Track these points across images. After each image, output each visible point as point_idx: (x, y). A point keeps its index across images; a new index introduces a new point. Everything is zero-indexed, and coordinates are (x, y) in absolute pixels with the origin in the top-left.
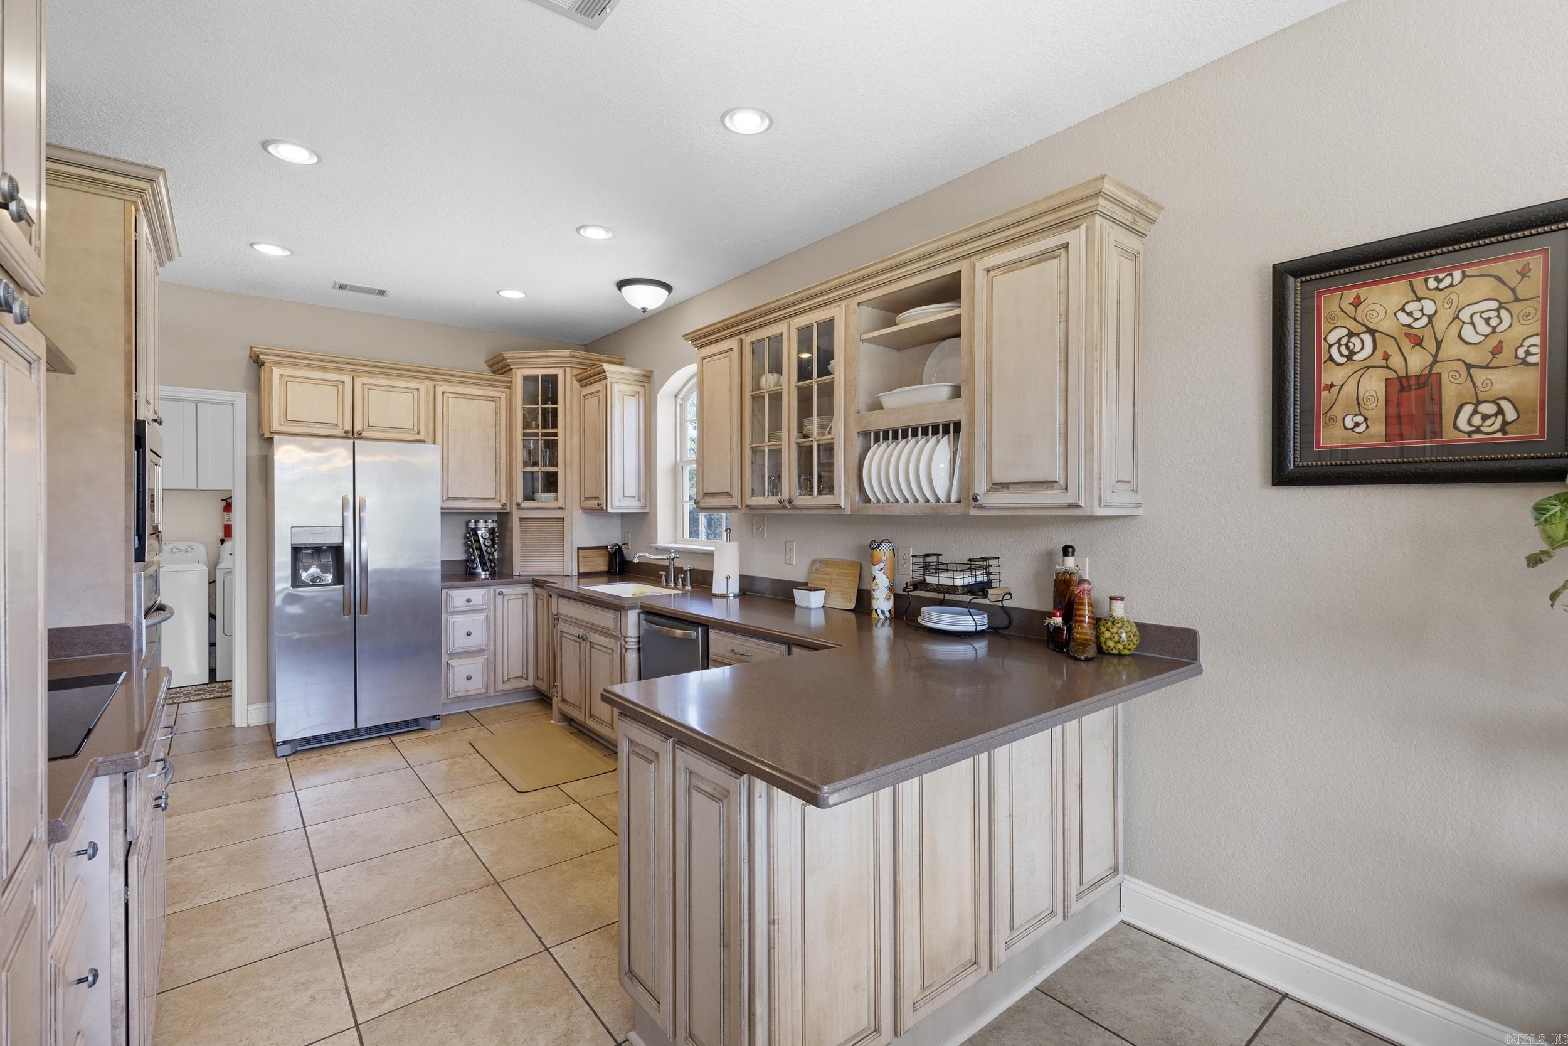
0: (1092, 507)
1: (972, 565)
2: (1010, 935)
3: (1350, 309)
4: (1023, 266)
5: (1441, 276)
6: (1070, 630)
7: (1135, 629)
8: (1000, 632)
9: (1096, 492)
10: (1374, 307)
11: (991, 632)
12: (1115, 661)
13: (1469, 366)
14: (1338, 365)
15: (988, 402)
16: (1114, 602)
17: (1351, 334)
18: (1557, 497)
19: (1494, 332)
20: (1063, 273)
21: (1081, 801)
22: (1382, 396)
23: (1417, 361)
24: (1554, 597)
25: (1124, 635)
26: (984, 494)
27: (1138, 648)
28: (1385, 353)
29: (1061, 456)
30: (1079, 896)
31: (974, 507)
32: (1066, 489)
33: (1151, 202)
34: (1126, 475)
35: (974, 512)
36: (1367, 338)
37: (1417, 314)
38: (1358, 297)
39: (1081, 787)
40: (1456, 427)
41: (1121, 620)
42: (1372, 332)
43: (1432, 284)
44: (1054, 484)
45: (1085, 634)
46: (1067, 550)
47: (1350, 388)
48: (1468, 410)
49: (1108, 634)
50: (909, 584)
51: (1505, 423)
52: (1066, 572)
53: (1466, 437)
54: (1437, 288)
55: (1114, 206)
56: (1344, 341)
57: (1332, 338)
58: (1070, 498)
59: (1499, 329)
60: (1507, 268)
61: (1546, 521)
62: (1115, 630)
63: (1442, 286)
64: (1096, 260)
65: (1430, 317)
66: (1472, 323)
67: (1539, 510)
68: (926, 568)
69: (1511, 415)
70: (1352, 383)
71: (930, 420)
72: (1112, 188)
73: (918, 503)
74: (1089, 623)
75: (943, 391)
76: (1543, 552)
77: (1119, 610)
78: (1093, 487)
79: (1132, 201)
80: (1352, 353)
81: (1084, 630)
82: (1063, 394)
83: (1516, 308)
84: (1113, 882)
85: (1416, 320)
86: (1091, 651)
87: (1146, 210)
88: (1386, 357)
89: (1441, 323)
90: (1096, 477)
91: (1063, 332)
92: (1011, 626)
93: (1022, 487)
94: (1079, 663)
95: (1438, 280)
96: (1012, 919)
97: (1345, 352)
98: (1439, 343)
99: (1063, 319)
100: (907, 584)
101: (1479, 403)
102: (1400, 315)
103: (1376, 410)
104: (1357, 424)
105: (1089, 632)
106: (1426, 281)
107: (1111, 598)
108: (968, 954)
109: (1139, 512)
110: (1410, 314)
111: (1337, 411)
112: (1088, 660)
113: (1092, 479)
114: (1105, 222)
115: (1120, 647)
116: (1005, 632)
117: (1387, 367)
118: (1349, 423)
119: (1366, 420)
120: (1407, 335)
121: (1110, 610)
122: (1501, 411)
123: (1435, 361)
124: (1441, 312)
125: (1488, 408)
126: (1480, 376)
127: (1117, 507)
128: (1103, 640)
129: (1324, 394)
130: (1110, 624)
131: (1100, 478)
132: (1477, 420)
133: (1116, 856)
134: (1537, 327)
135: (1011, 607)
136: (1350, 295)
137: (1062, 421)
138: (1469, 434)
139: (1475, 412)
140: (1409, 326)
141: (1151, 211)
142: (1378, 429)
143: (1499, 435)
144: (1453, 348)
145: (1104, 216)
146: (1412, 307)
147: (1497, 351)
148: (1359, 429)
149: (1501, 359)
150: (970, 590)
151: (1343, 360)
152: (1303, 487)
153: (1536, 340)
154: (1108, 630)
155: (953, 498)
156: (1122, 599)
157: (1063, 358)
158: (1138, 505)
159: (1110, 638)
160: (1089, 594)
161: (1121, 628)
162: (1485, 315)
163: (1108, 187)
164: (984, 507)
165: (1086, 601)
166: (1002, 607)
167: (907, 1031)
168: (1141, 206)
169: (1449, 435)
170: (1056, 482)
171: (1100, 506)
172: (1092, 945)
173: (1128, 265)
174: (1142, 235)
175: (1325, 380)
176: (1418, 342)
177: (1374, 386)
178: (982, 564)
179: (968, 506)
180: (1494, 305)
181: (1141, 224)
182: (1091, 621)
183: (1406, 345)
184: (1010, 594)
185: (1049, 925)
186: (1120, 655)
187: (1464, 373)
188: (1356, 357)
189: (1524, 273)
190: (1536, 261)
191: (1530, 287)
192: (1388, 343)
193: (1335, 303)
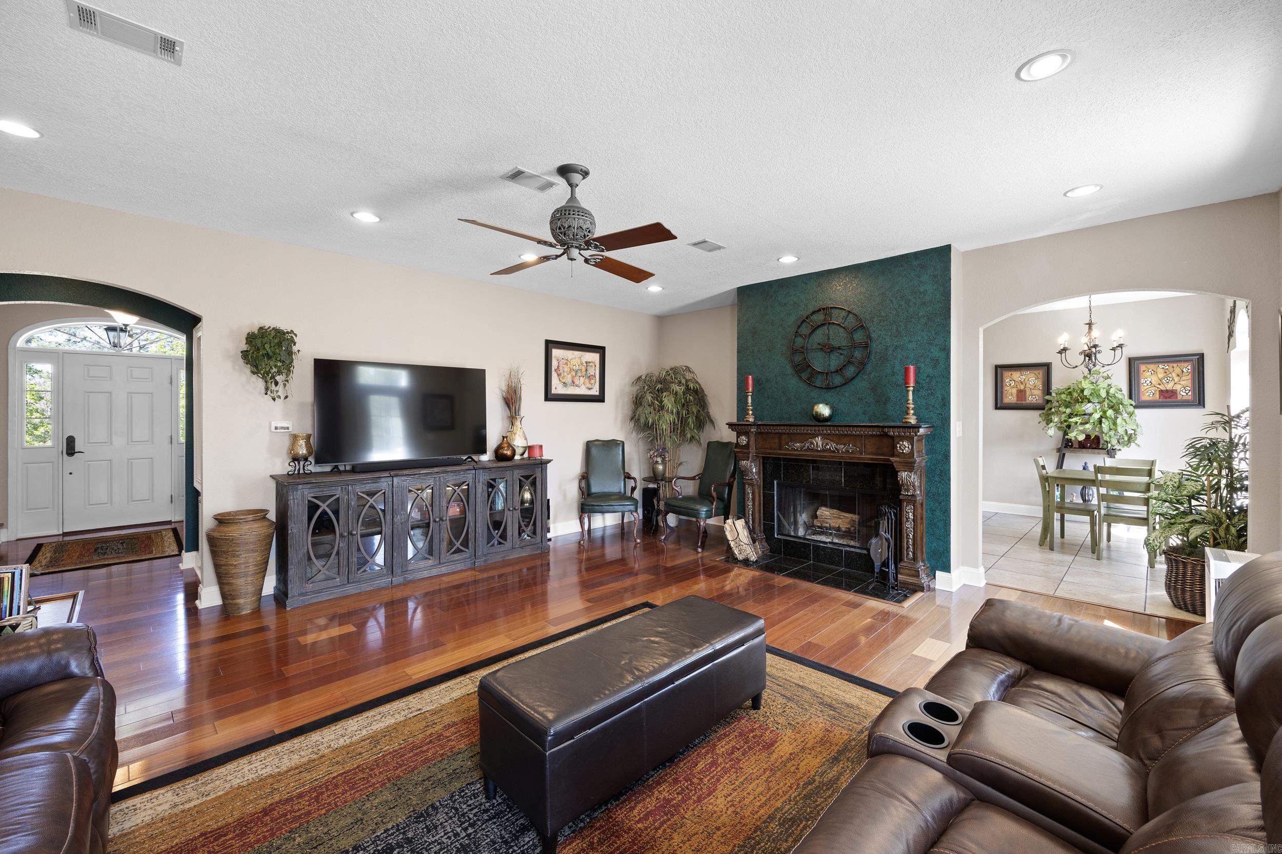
3: (1009, 376)
10: (1014, 376)
17: (1011, 380)
18: (1042, 413)
19: (1035, 384)
22: (1016, 393)
23: (1022, 387)
24: (1043, 429)
28: (1016, 385)
38: (1012, 373)
42: (1014, 381)
43: (1025, 373)
47: (1010, 391)
48: (1031, 397)
51: (1037, 400)
56: (1009, 382)
57: (1007, 381)
60: (1036, 372)
61: (1041, 417)
63: (1027, 374)
65: (1024, 380)
66: (1032, 381)
76: (1040, 421)
83: (1038, 379)
85: (1022, 379)
89: (1027, 381)
97: (1009, 384)
98: (1026, 384)
102: (1019, 378)
103: (1015, 395)
104: (1012, 399)
111: (1008, 395)
117: (1017, 388)
118: (1010, 398)
120: (1020, 382)
122: (1036, 397)
123: (1025, 388)
124: (1026, 378)
125: (1034, 397)
126: (1033, 392)
129: (1005, 392)
132: (1032, 399)
134: (1041, 384)
136: (1010, 373)
138: (1031, 401)
140: (1020, 380)
142: (1015, 399)
143: (1036, 402)
144: (1028, 385)
146: (1022, 377)
147: (1035, 387)
149: (1036, 388)
151: (1008, 386)
152: (1001, 410)
153: (1041, 386)
162: (1034, 380)
169: (1028, 401)
175: (1006, 389)
176: (1022, 383)
177: (1014, 391)
180: (1035, 378)
183: (1020, 384)
187: (1030, 390)
188: (1011, 385)
189: (1039, 374)
190: (1041, 372)
191: (1040, 376)
192: (1017, 383)
193: (1007, 374)
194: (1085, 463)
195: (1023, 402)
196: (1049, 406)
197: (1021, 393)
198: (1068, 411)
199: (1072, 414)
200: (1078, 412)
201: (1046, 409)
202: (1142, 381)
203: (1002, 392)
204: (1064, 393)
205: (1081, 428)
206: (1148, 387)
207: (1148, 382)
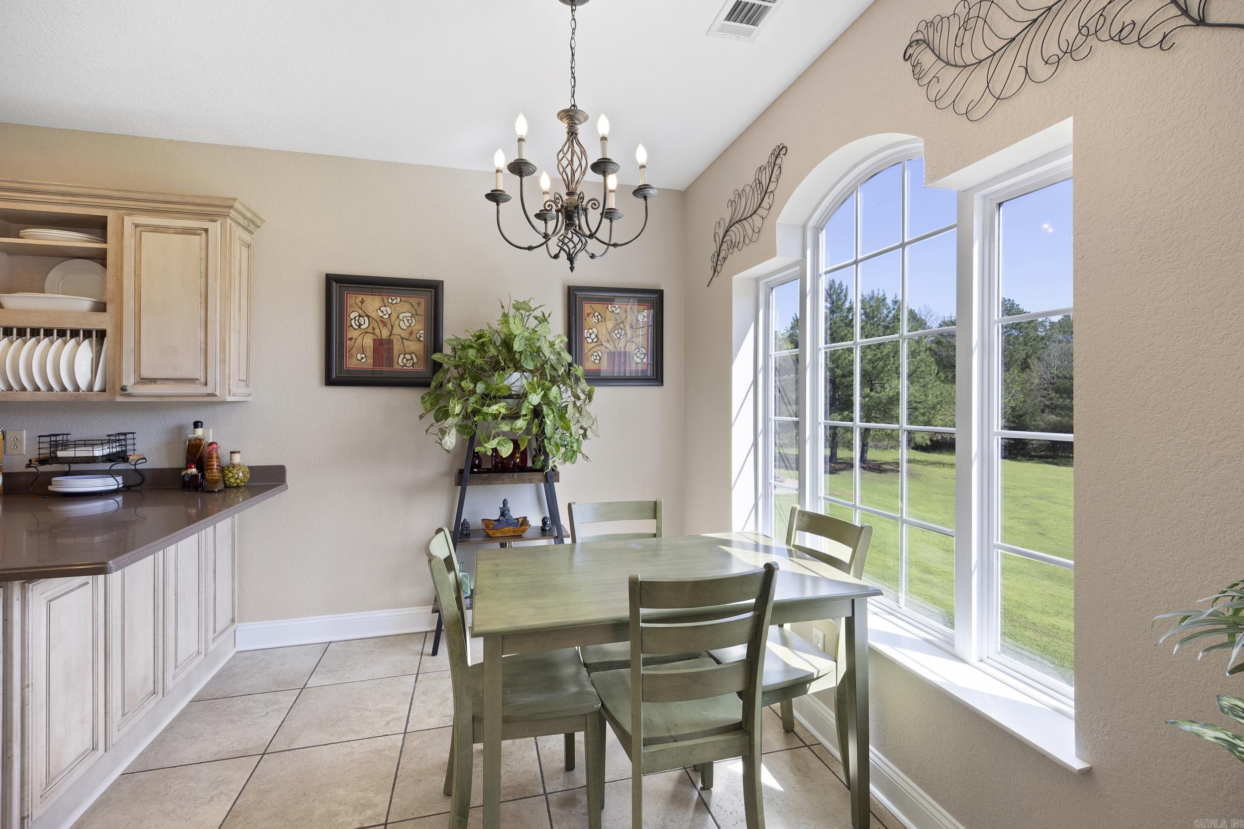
0: (225, 396)
1: (109, 440)
2: (175, 671)
3: (359, 304)
4: (170, 232)
5: (393, 298)
6: (203, 476)
7: (247, 470)
8: (132, 488)
9: (227, 386)
10: (368, 305)
11: (125, 490)
12: (235, 491)
13: (402, 338)
14: (355, 329)
15: (136, 320)
16: (233, 454)
17: (360, 316)
18: (427, 394)
19: (410, 326)
20: (204, 246)
21: (215, 581)
22: (372, 346)
23: (385, 333)
24: (427, 431)
25: (241, 474)
26: (132, 386)
27: (248, 482)
28: (373, 327)
29: (202, 363)
30: (214, 640)
31: (122, 395)
32: (206, 384)
33: (259, 217)
34: (243, 377)
35: (120, 399)
36: (366, 318)
37: (385, 313)
38: (363, 299)
39: (215, 571)
40: (398, 363)
41: (239, 465)
42: (368, 317)
43: (390, 301)
44: (196, 381)
45: (215, 476)
46: (197, 425)
47: (359, 341)
48: (402, 356)
49: (230, 475)
50: (34, 460)
51: (413, 363)
52: (196, 439)
53: (401, 368)
54: (392, 303)
55: (239, 216)
56: (357, 318)
57: (352, 316)
58: (209, 390)
59: (412, 325)
60: (414, 301)
61: (424, 402)
62: (235, 471)
63: (393, 302)
64: (228, 245)
65: (389, 315)
66: (403, 321)
67: (423, 398)
68: (55, 445)
69: (415, 360)
70: (360, 338)
71: (69, 325)
72: (239, 206)
73: (52, 391)
74: (217, 469)
75: (85, 304)
76: (424, 414)
77: (237, 459)
78: (225, 384)
79: (249, 215)
80: (360, 325)
81: (214, 474)
82: (203, 324)
83: (417, 317)
84: (232, 629)
85: (384, 315)
86: (221, 486)
87: (256, 221)
88: (374, 329)
89: (393, 318)
90: (227, 377)
91: (203, 285)
92: (144, 483)
93: (168, 382)
94: (214, 494)
95: (393, 300)
96: (176, 660)
97: (358, 324)
98: (392, 327)
99: (204, 275)
100: (30, 461)
101: (405, 354)
102: (378, 311)
103: (370, 352)
104: (362, 358)
105: (218, 474)
106: (388, 298)
107: (232, 453)
108: (151, 688)
109: (249, 399)
110: (382, 312)
111: (354, 351)
112: (219, 491)
113: (225, 379)
114: (233, 224)
115: (239, 481)
116: (138, 488)
117: (374, 334)
118: (359, 357)
119: (366, 357)
120: (381, 321)
121: (231, 459)
122: (412, 358)
123: (391, 334)
124: (393, 313)
125: (408, 357)
126: (406, 343)
127: (238, 396)
128: (227, 478)
129: (348, 342)
130: (231, 468)
131: (229, 378)
132: (405, 361)
133: (233, 613)
134: (422, 327)
135: (144, 469)
136: (360, 298)
137: (203, 340)
138: (402, 366)
139: (404, 358)
140: (382, 317)
141: (258, 222)
142: (371, 361)
143: (411, 368)
144: (396, 330)
145: (232, 219)
146: (382, 309)
147: (411, 334)
148: (364, 360)
149: (413, 336)
150: (109, 458)
151: (356, 327)
152: (339, 387)
153: (422, 332)
154: (230, 472)
155: (97, 387)
156: (239, 452)
157: (203, 300)
158: (250, 395)
159: (232, 477)
160: (217, 451)
161: (239, 470)
162: (408, 318)
163: (237, 205)
164: (132, 396)
165: (215, 456)
166: (136, 470)
167: (114, 745)
168: (253, 219)
169: (396, 367)
170: (197, 379)
171: (229, 395)
172: (221, 669)
173: (245, 251)
174: (251, 233)
175: (349, 336)
176: (385, 325)
177: (368, 341)
178: (119, 438)
179: (115, 394)
180: (410, 315)
181: (252, 228)
182: (218, 468)
183: (381, 325)
184: (145, 458)
185: (197, 661)
186: (238, 487)
187: (401, 341)
188: (362, 327)
189: (419, 304)
190: (422, 301)
191: (421, 310)
192: (374, 324)
193: (353, 300)
194: (505, 502)
195: (385, 369)
196: (440, 376)
197: (383, 348)
198: (480, 387)
199: (487, 395)
200: (498, 390)
201: (433, 384)
202: (586, 333)
203: (341, 345)
204: (471, 347)
205: (505, 427)
206: (593, 345)
207: (593, 336)
